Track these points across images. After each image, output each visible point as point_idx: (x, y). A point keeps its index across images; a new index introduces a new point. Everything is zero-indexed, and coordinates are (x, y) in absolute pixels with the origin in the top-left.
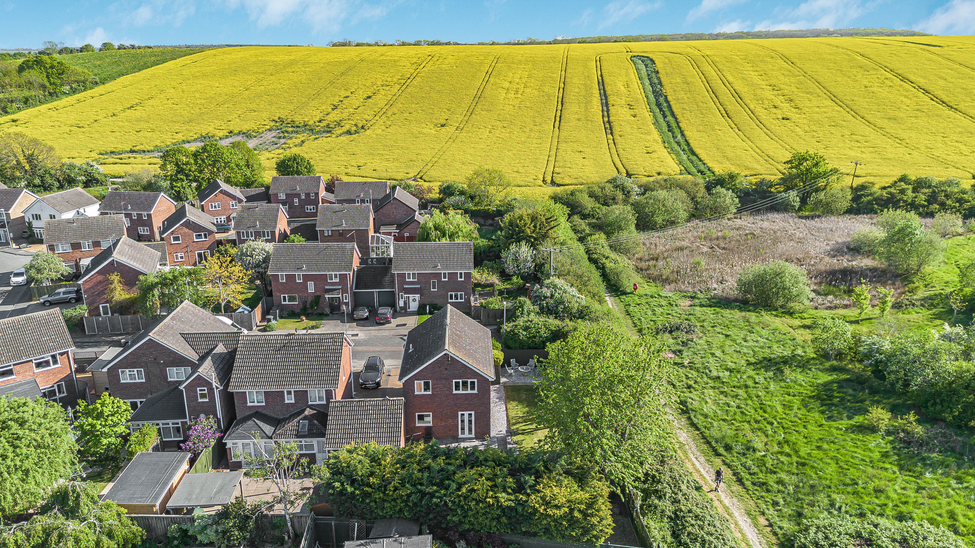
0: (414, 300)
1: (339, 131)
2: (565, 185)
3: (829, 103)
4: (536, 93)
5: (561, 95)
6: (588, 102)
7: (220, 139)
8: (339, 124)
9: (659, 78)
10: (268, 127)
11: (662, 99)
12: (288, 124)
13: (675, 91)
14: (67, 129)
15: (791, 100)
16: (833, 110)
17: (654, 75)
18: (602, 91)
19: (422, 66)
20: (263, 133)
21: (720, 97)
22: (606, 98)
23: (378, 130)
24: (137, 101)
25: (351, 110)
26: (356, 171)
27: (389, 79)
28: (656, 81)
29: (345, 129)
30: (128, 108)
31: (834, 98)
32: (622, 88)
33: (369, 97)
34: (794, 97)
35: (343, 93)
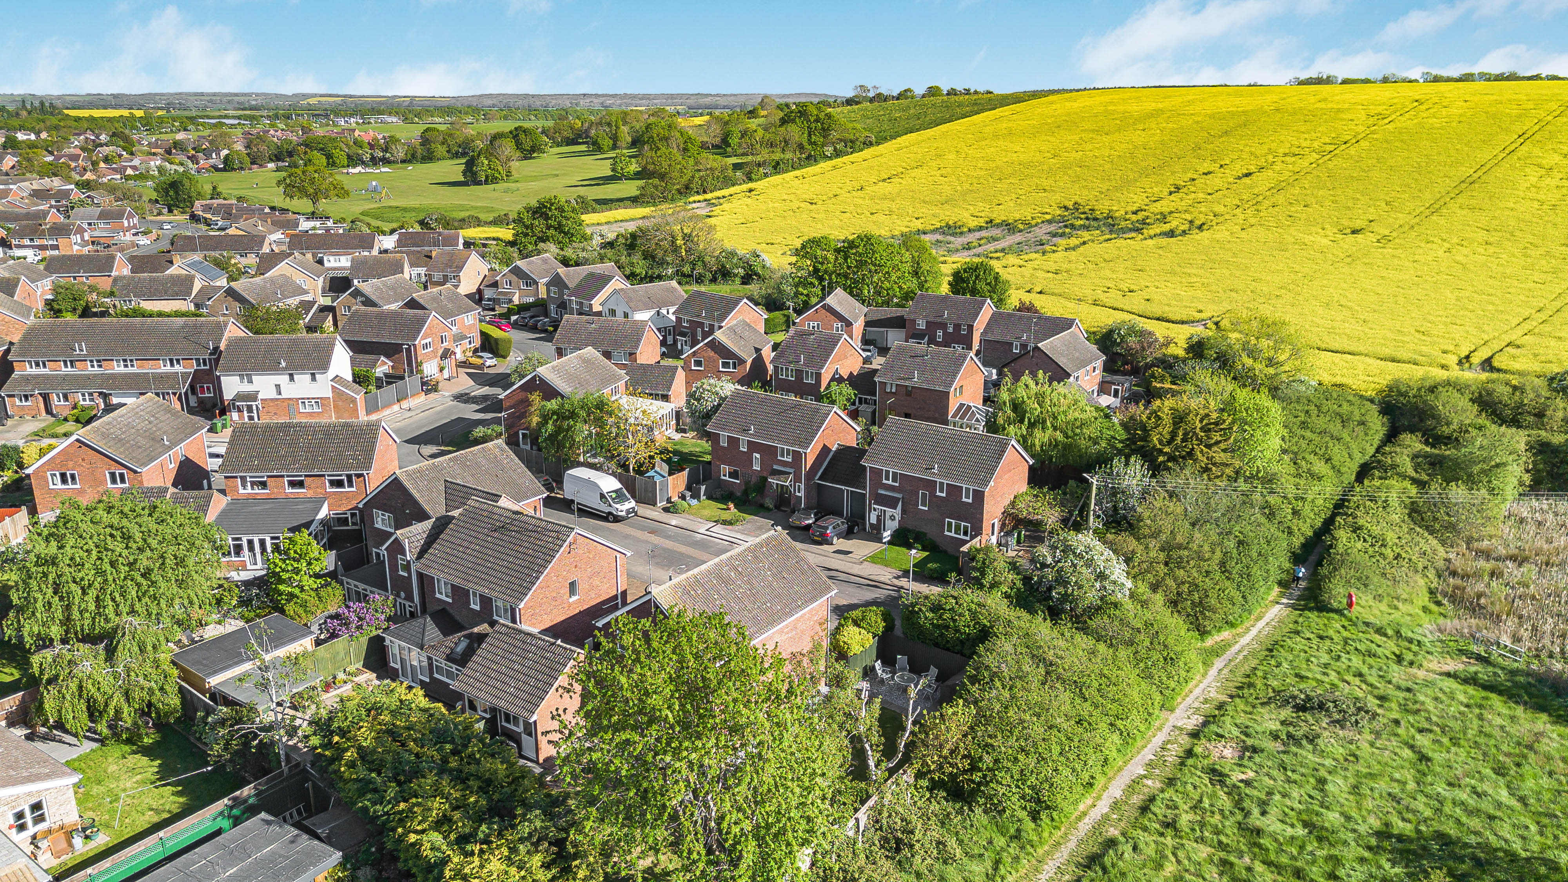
0: (892, 518)
1: (1157, 229)
2: (1505, 372)
7: (970, 230)
8: (1163, 218)
10: (1048, 217)
12: (1084, 213)
14: (796, 204)
19: (1386, 121)
20: (1036, 225)
23: (1221, 233)
24: (901, 170)
25: (1201, 195)
26: (1114, 298)
27: (1304, 144)
29: (1167, 227)
30: (884, 180)
33: (1248, 175)
35: (1206, 166)
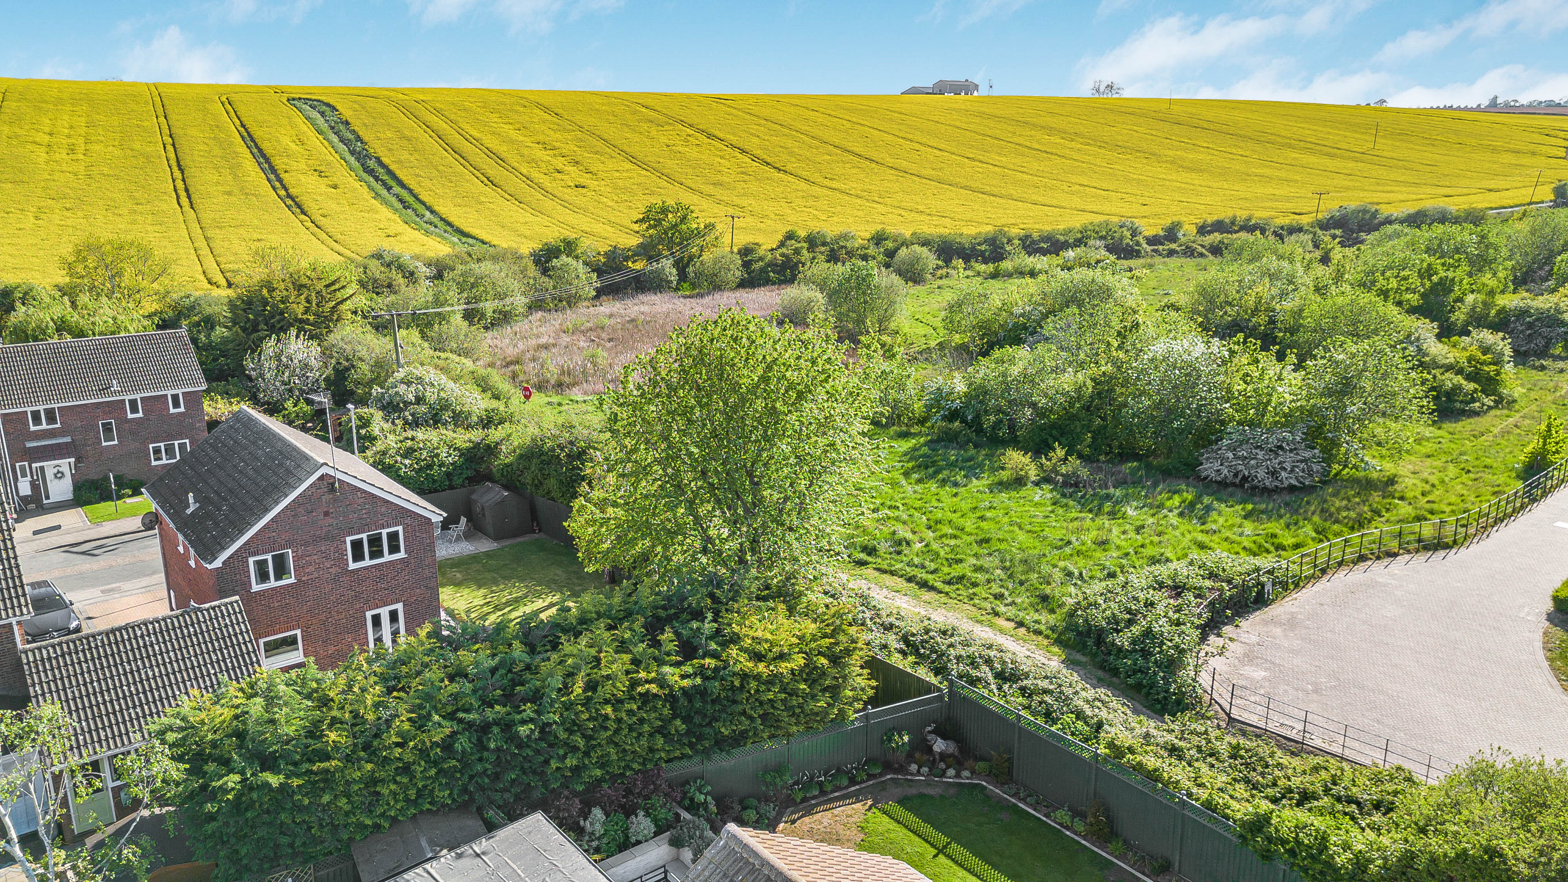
0: (59, 475)
3: (629, 166)
4: (117, 152)
5: (172, 155)
6: (235, 169)
9: (354, 132)
11: (372, 164)
15: (577, 163)
16: (640, 175)
17: (342, 127)
18: (255, 150)
21: (470, 159)
22: (267, 160)
28: (351, 137)
31: (632, 159)
32: (293, 145)
34: (579, 159)
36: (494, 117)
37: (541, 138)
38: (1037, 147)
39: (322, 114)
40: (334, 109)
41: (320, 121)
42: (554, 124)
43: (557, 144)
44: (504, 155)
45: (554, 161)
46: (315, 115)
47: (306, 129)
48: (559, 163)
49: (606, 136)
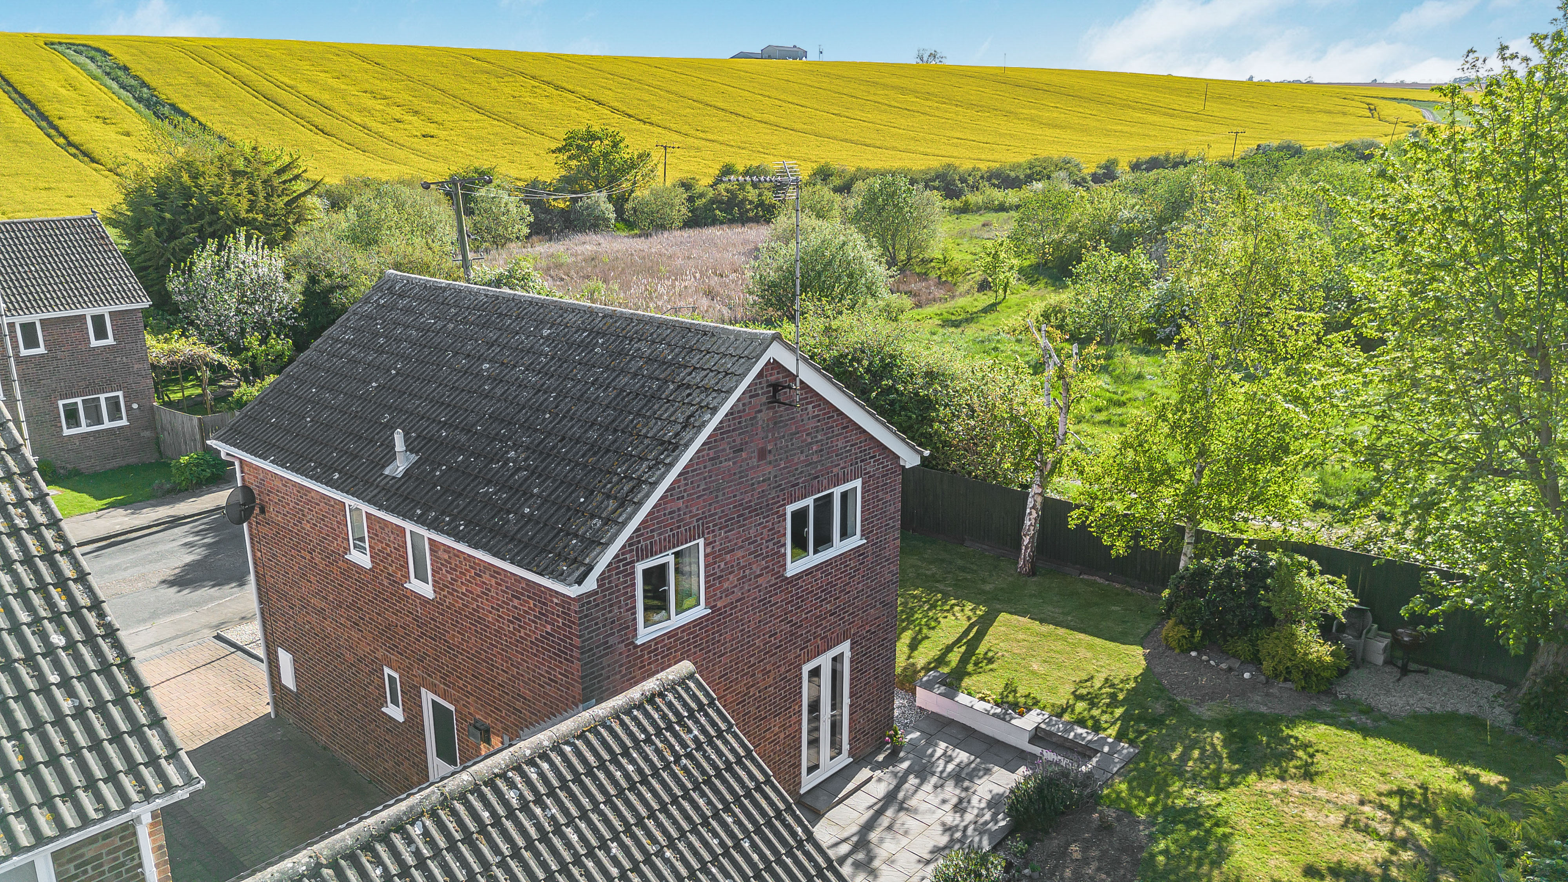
9: (135, 77)
11: (167, 110)
13: (186, 96)
15: (416, 112)
17: (120, 73)
21: (289, 106)
22: (33, 106)
28: (133, 82)
32: (63, 91)
34: (419, 108)
36: (305, 65)
37: (367, 87)
38: (896, 104)
39: (92, 59)
40: (105, 54)
41: (92, 66)
42: (377, 72)
43: (389, 94)
44: (328, 103)
45: (388, 110)
46: (82, 59)
47: (76, 74)
48: (397, 112)
49: (441, 86)
